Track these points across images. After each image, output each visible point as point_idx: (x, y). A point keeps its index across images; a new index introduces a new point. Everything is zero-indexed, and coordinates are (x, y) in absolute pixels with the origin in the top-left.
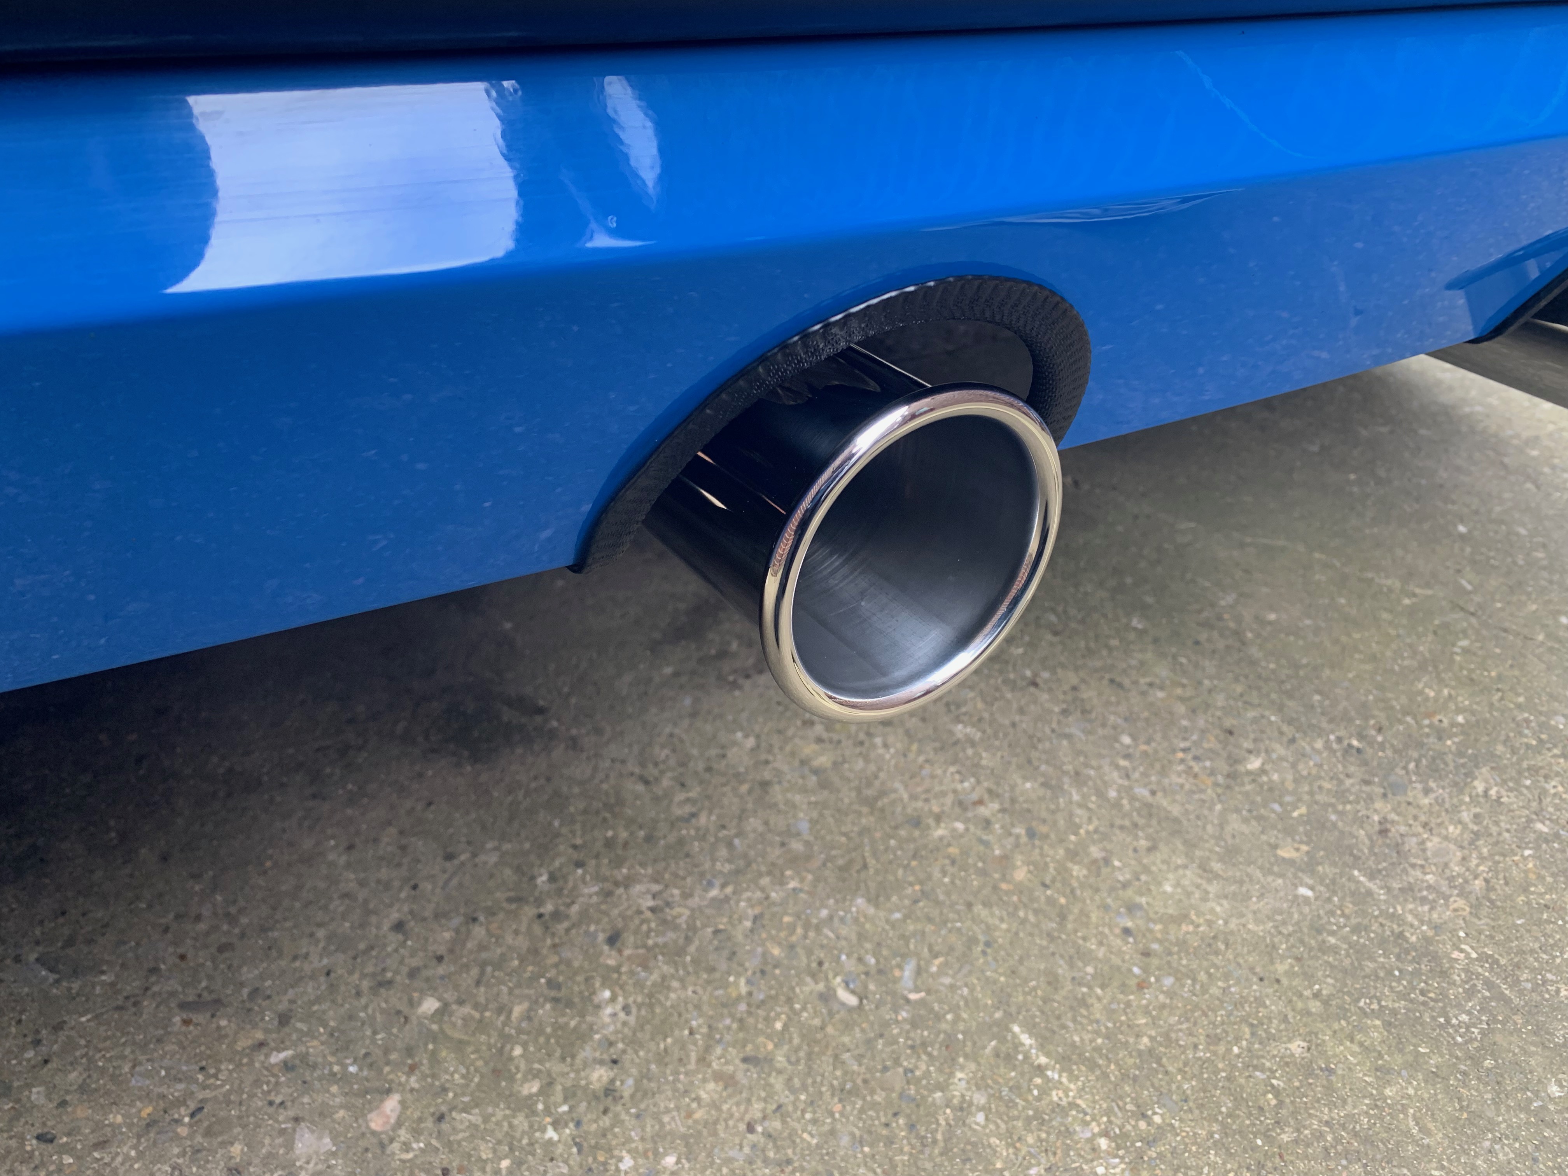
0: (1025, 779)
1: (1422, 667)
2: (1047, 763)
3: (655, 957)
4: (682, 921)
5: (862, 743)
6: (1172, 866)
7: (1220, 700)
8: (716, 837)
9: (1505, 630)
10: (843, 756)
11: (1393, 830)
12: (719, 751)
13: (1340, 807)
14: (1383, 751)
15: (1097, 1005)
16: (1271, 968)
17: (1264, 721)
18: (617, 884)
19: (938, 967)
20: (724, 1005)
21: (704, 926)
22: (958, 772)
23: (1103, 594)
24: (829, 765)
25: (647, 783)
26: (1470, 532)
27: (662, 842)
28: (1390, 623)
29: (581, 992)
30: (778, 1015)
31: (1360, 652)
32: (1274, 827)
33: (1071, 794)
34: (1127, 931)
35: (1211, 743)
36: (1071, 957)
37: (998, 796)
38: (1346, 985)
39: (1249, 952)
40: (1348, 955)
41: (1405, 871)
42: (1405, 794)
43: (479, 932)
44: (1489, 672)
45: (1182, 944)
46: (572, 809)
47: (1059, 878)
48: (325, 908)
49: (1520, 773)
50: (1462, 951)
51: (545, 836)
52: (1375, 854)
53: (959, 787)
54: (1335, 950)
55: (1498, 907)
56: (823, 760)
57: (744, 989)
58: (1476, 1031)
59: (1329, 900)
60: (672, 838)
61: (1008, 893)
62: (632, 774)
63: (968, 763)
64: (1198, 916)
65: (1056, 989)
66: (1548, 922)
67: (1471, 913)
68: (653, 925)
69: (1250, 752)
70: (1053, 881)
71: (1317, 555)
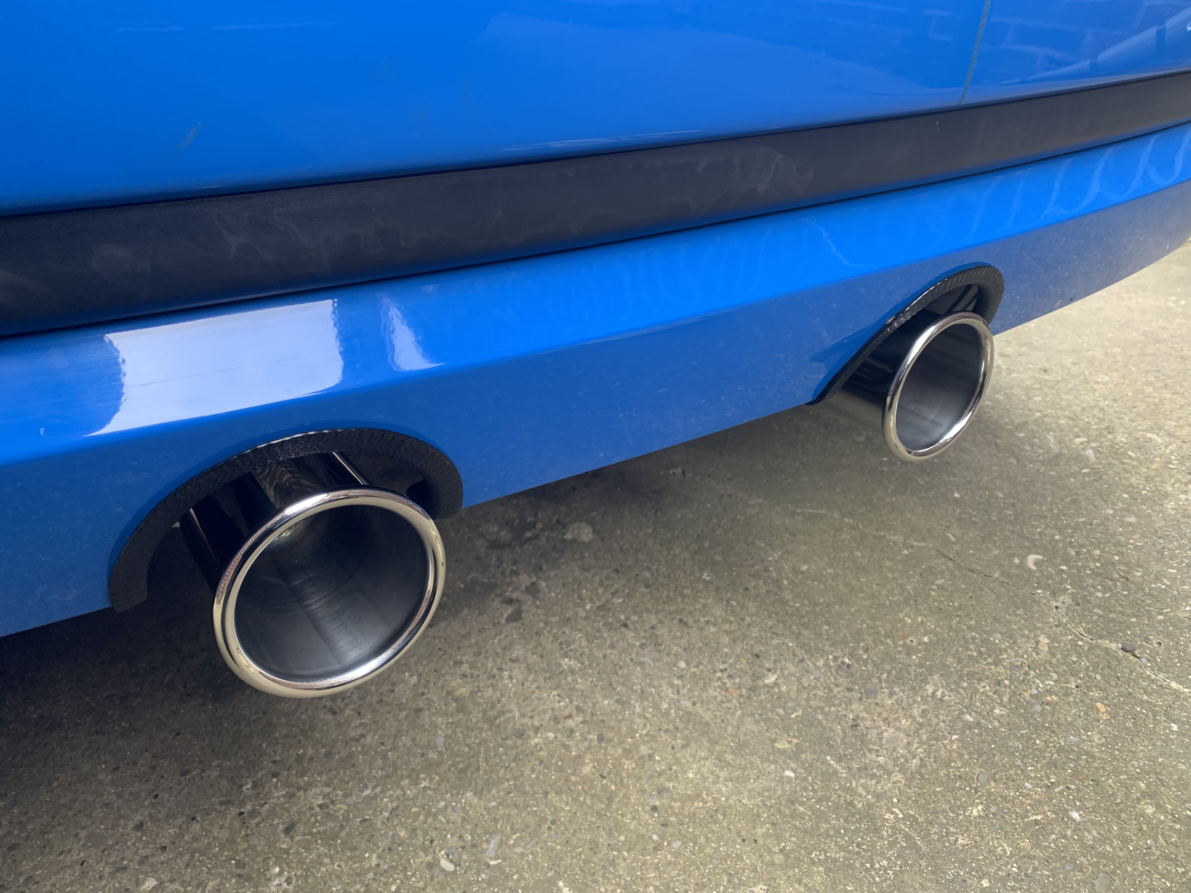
0: (605, 697)
1: (906, 602)
2: (623, 684)
3: (316, 841)
4: (340, 814)
5: (494, 676)
6: (697, 758)
7: (755, 632)
8: (376, 751)
9: (972, 571)
10: (478, 687)
11: (862, 725)
12: (390, 687)
13: (827, 709)
14: (865, 666)
15: (622, 864)
16: (753, 832)
17: (784, 647)
18: (299, 789)
19: (515, 840)
20: (358, 875)
21: (355, 817)
22: (559, 695)
23: (687, 555)
24: (468, 694)
25: (334, 713)
26: (962, 497)
27: (337, 756)
28: (890, 569)
29: (259, 870)
30: (395, 880)
31: (863, 592)
32: (776, 726)
33: (635, 707)
34: (654, 808)
35: (743, 664)
36: (610, 829)
37: (583, 711)
38: (804, 842)
39: (739, 820)
40: (810, 820)
41: (864, 755)
42: (876, 698)
43: (195, 827)
44: (953, 603)
45: (692, 816)
46: (277, 734)
47: (614, 771)
48: (90, 816)
49: (961, 677)
50: (893, 813)
51: (255, 755)
52: (845, 743)
53: (557, 705)
54: (802, 816)
55: (925, 779)
56: (464, 691)
57: (374, 861)
58: (890, 872)
59: (806, 779)
60: (344, 754)
61: (574, 783)
62: (325, 707)
63: (566, 687)
64: (707, 795)
65: (595, 853)
66: (959, 788)
67: (905, 784)
68: (319, 818)
69: (769, 670)
70: (609, 774)
71: (847, 520)
